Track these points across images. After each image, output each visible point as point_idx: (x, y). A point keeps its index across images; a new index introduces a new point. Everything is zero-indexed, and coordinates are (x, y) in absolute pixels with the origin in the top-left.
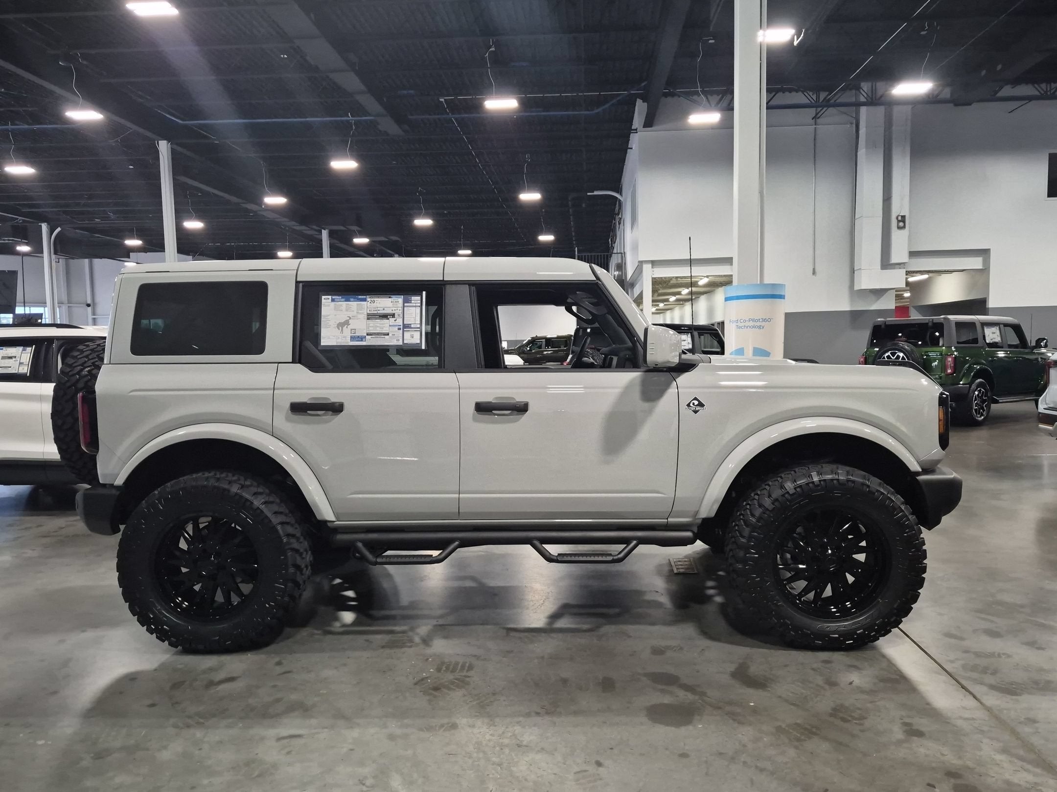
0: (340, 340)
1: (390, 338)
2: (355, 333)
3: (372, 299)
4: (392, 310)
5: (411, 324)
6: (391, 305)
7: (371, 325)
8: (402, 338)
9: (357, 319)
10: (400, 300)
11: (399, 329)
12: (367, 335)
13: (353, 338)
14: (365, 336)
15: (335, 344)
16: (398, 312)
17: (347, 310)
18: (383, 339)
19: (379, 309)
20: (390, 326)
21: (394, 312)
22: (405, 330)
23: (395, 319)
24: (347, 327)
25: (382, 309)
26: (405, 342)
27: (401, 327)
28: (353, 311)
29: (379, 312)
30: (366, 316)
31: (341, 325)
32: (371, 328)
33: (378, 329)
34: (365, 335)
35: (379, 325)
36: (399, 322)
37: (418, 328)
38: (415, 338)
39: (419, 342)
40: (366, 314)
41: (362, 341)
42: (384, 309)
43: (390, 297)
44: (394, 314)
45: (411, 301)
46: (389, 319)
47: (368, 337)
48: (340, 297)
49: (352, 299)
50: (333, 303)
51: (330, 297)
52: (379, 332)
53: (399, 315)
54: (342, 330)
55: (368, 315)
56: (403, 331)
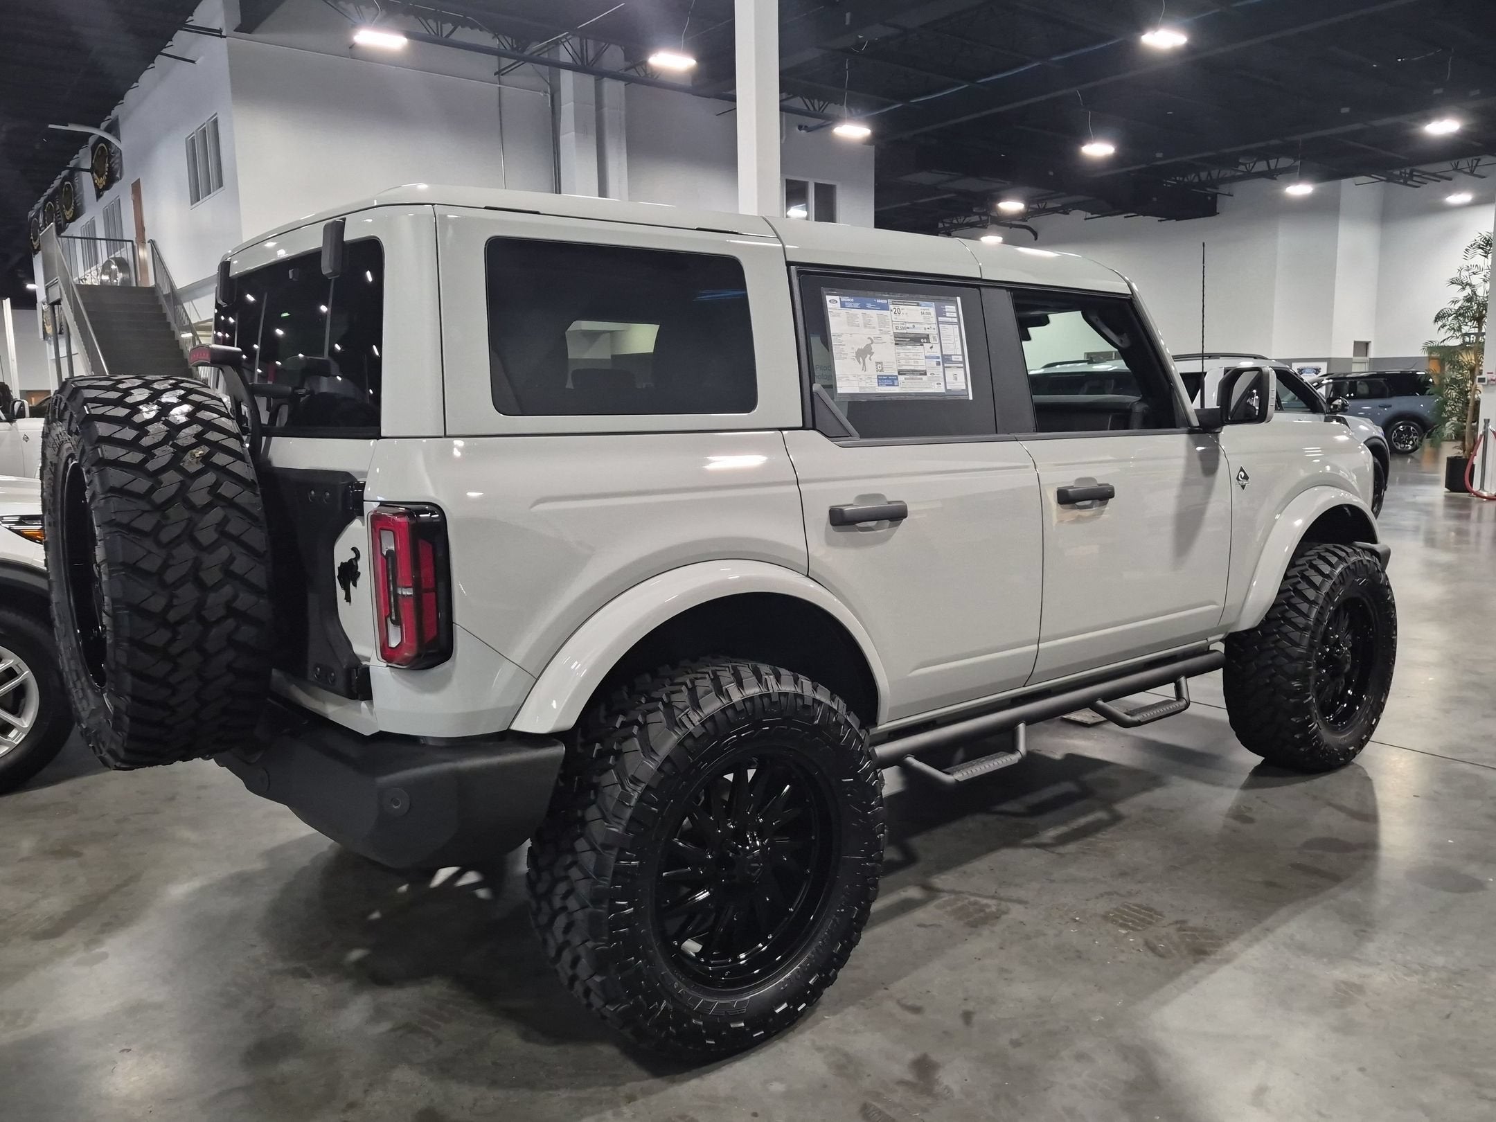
0: (863, 384)
1: (929, 378)
2: (881, 371)
3: (897, 307)
4: (925, 329)
5: (951, 355)
6: (920, 318)
7: (902, 355)
8: (943, 380)
9: (882, 343)
10: (930, 308)
11: (938, 364)
12: (899, 374)
13: (882, 380)
14: (897, 376)
15: (858, 392)
16: (933, 332)
17: (865, 326)
18: (920, 381)
19: (908, 325)
20: (926, 357)
21: (927, 332)
22: (946, 365)
23: (931, 345)
24: (870, 360)
25: (911, 326)
26: (948, 388)
27: (940, 360)
28: (874, 328)
29: (909, 331)
30: (893, 337)
31: (864, 353)
32: (903, 362)
33: (912, 362)
34: (897, 374)
35: (911, 356)
36: (936, 351)
37: (960, 362)
38: (958, 381)
39: (964, 388)
40: (892, 334)
41: (893, 385)
42: (914, 326)
43: (918, 305)
44: (928, 335)
45: (945, 312)
46: (922, 345)
47: (901, 378)
48: (852, 300)
49: (869, 305)
50: (844, 311)
51: (837, 298)
52: (912, 368)
53: (934, 337)
54: (864, 364)
55: (896, 335)
56: (944, 368)
